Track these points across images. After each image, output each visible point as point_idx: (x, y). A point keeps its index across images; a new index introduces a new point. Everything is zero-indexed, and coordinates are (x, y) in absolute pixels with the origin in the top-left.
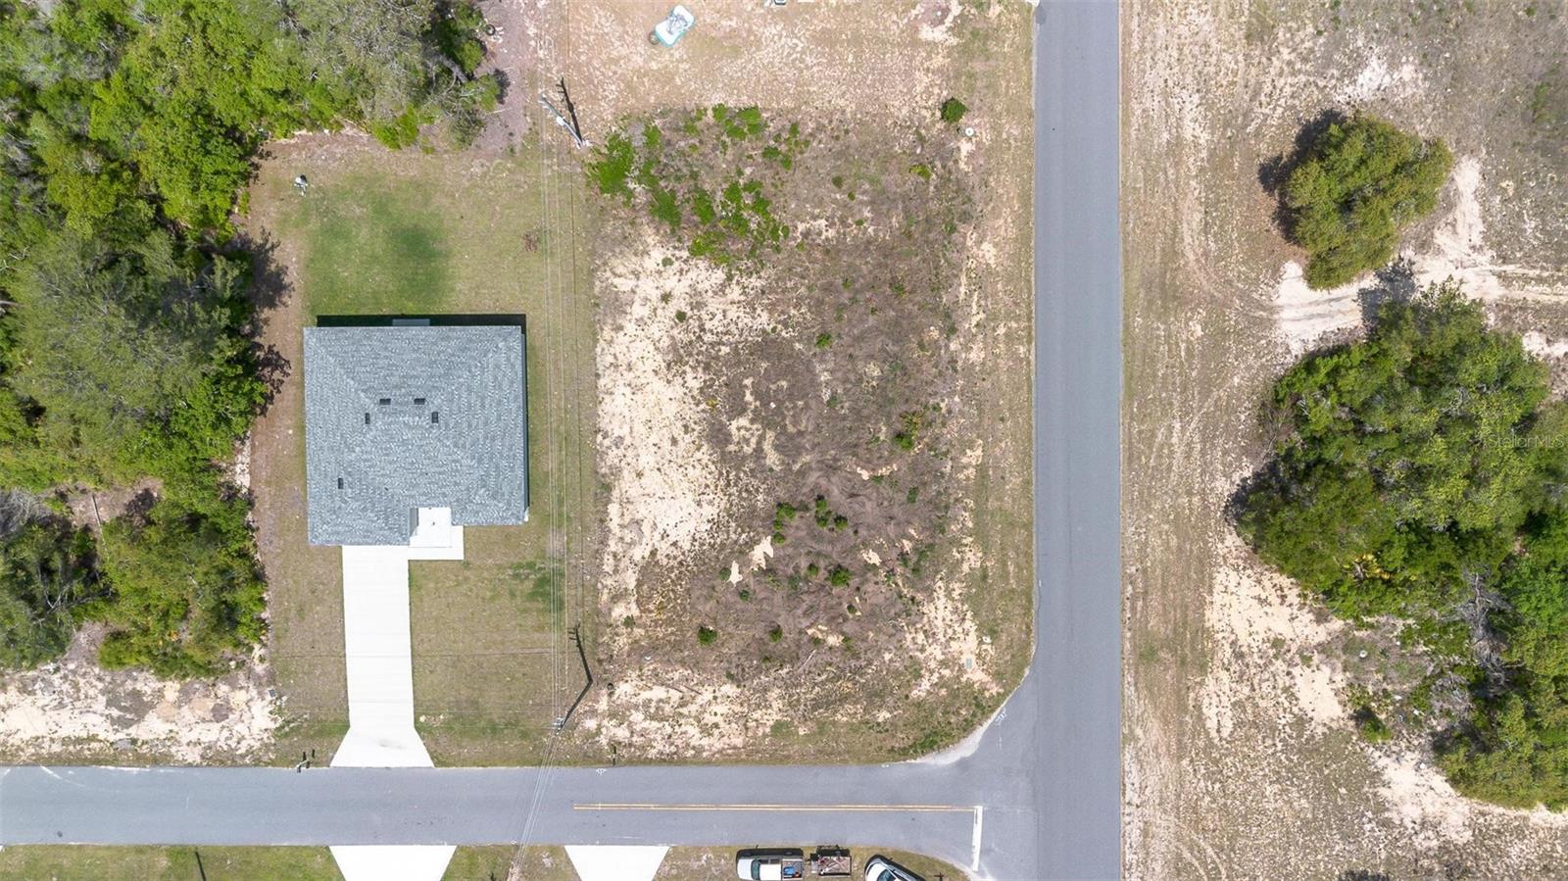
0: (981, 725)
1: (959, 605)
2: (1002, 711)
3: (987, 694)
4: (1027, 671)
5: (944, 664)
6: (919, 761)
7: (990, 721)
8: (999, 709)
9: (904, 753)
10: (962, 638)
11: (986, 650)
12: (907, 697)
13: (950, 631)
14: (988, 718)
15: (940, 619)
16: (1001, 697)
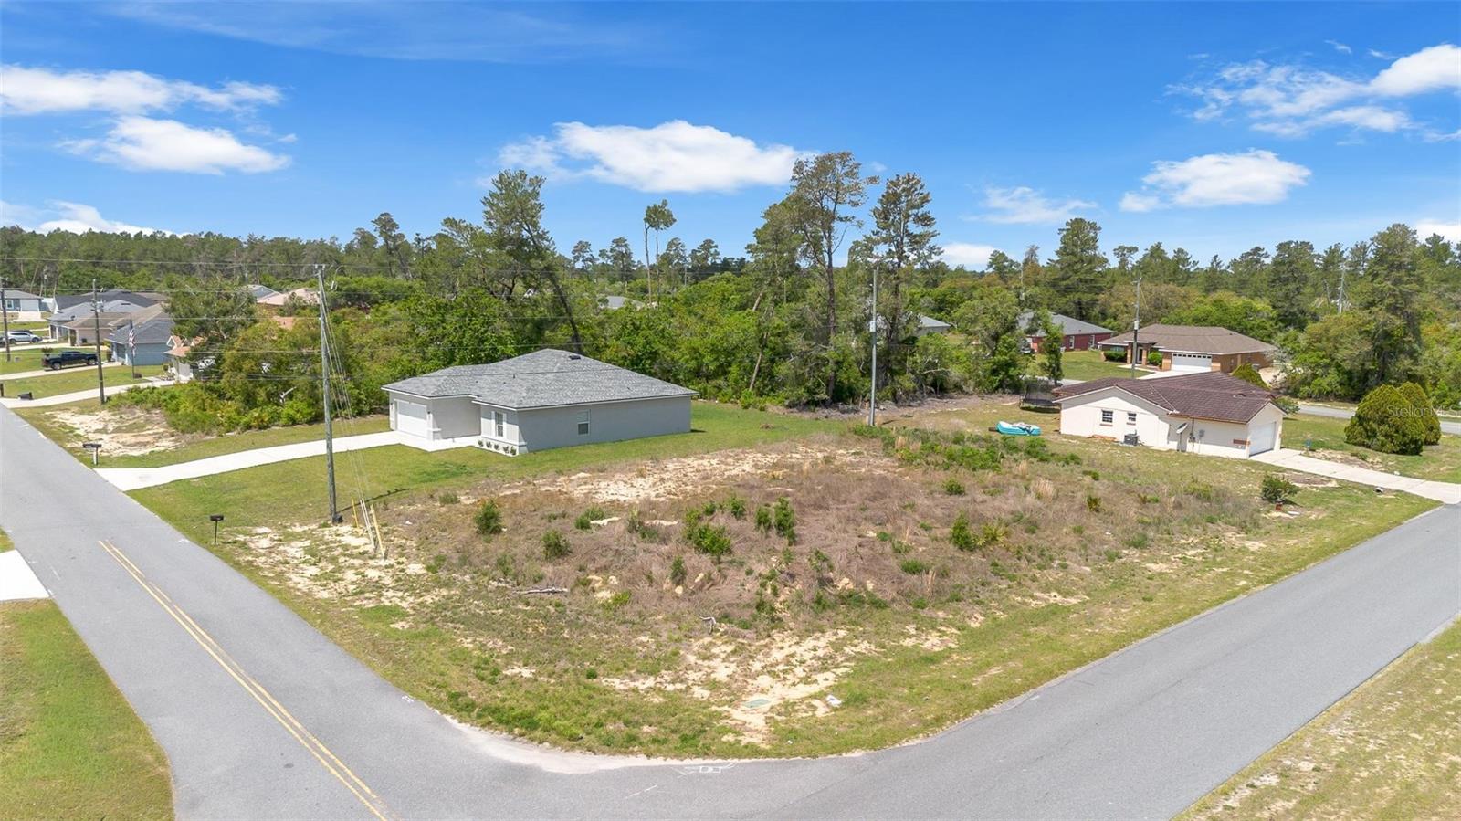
0: (649, 756)
1: (841, 659)
2: (720, 764)
3: (730, 738)
4: (857, 754)
5: (714, 686)
6: (465, 728)
7: (675, 762)
8: (719, 760)
9: (461, 706)
10: (789, 683)
11: (815, 708)
12: (592, 675)
13: (781, 667)
14: (676, 756)
15: (787, 651)
16: (753, 751)
